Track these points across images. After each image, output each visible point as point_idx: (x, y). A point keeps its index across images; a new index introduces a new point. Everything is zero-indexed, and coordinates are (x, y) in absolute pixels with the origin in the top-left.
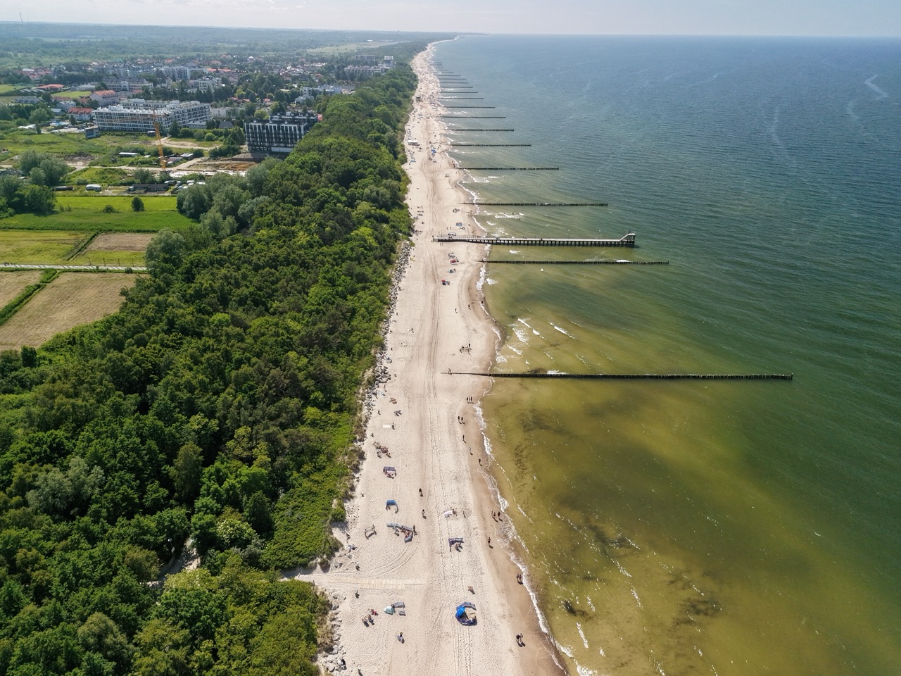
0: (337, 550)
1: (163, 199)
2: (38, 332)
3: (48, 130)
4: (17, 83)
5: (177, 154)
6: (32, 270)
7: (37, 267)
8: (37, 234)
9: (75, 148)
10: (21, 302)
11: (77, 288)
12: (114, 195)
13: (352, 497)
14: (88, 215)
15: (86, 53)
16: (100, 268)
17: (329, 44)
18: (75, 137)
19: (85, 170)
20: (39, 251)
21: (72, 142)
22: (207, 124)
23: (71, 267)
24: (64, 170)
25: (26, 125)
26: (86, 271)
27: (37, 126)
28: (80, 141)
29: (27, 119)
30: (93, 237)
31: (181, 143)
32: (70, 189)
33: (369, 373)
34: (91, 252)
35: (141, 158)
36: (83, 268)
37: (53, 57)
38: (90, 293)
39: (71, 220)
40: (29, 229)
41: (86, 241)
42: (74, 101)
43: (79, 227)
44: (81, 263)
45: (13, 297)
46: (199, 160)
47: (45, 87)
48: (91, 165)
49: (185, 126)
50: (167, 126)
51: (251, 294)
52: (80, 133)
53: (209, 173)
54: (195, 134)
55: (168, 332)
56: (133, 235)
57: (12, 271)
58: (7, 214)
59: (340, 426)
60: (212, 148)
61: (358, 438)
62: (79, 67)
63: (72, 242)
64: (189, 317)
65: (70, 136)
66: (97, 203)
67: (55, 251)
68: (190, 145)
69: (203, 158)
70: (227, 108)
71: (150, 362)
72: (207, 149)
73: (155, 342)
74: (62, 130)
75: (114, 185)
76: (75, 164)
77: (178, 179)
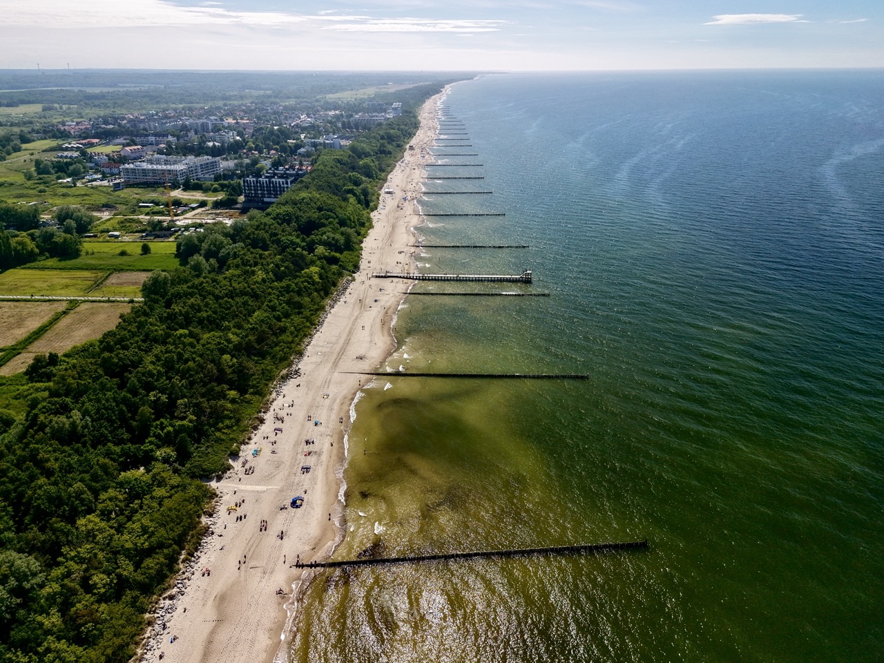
0: (229, 470)
1: (168, 244)
2: (61, 344)
3: (83, 184)
4: (60, 138)
5: (186, 204)
6: (60, 300)
7: (65, 298)
8: (66, 273)
9: (103, 200)
10: (51, 323)
11: (93, 314)
12: (130, 240)
13: (248, 443)
14: (107, 258)
15: (123, 104)
16: (111, 299)
17: (349, 89)
18: (105, 189)
19: (109, 220)
20: (67, 286)
21: (102, 194)
22: (215, 178)
23: (90, 298)
24: (92, 220)
25: (64, 179)
26: (100, 301)
27: (73, 180)
28: (108, 193)
29: (66, 173)
30: (109, 275)
31: (192, 194)
32: (95, 236)
33: (284, 372)
34: (106, 286)
35: (157, 208)
36: (98, 299)
37: (94, 109)
38: (101, 317)
39: (93, 262)
40: (61, 269)
41: (103, 279)
42: (106, 156)
43: (99, 267)
44: (98, 295)
45: (46, 320)
46: (203, 209)
47: (84, 142)
48: (115, 215)
49: (197, 179)
50: (181, 179)
51: (208, 316)
52: (109, 187)
53: (209, 221)
54: (204, 186)
55: (144, 341)
56: (140, 273)
57: (45, 301)
58: (44, 257)
59: (252, 403)
60: (215, 199)
61: (263, 410)
62: (116, 120)
63: (93, 279)
64: (160, 332)
65: (100, 188)
66: (115, 248)
67: (79, 286)
68: (198, 196)
69: (207, 208)
70: (236, 161)
71: (129, 360)
72: (211, 198)
73: (135, 348)
74: (94, 183)
75: (130, 233)
76: (102, 214)
77: (183, 226)
